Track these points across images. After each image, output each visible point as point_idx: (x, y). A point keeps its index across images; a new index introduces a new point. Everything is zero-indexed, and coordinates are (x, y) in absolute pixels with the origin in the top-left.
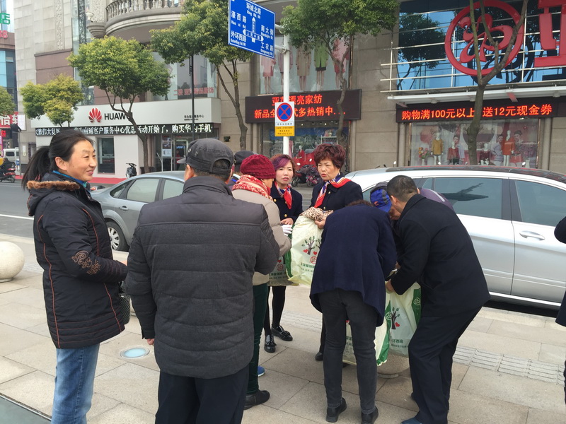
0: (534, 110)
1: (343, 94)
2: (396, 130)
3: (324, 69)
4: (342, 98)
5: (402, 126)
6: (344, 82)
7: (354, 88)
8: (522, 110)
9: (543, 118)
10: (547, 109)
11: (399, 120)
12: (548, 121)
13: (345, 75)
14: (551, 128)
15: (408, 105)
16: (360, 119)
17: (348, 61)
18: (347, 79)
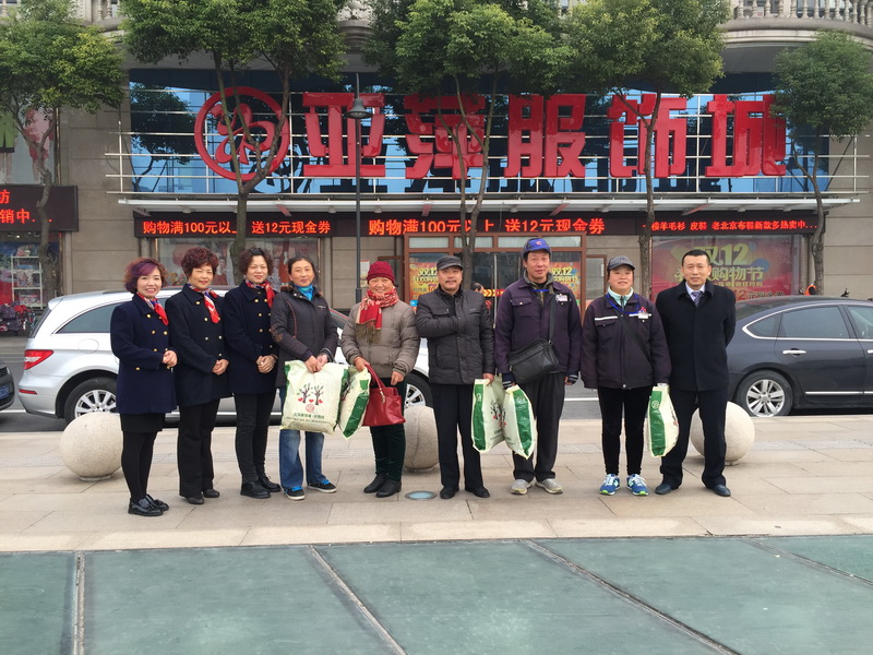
0: (311, 227)
1: (46, 192)
2: (136, 248)
3: (12, 150)
4: (45, 198)
5: (145, 243)
6: (47, 175)
7: (64, 183)
8: (298, 227)
9: (322, 237)
10: (325, 227)
11: (139, 235)
12: (328, 241)
13: (49, 163)
14: (332, 250)
15: (151, 213)
16: (78, 230)
17: (53, 142)
18: (52, 171)
